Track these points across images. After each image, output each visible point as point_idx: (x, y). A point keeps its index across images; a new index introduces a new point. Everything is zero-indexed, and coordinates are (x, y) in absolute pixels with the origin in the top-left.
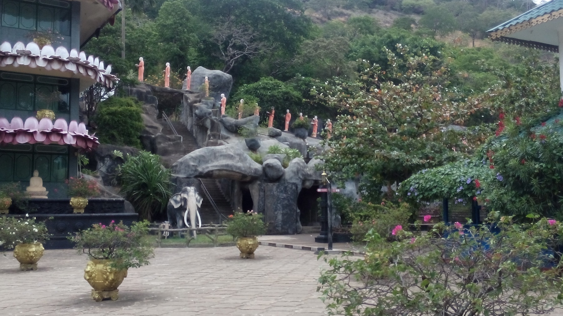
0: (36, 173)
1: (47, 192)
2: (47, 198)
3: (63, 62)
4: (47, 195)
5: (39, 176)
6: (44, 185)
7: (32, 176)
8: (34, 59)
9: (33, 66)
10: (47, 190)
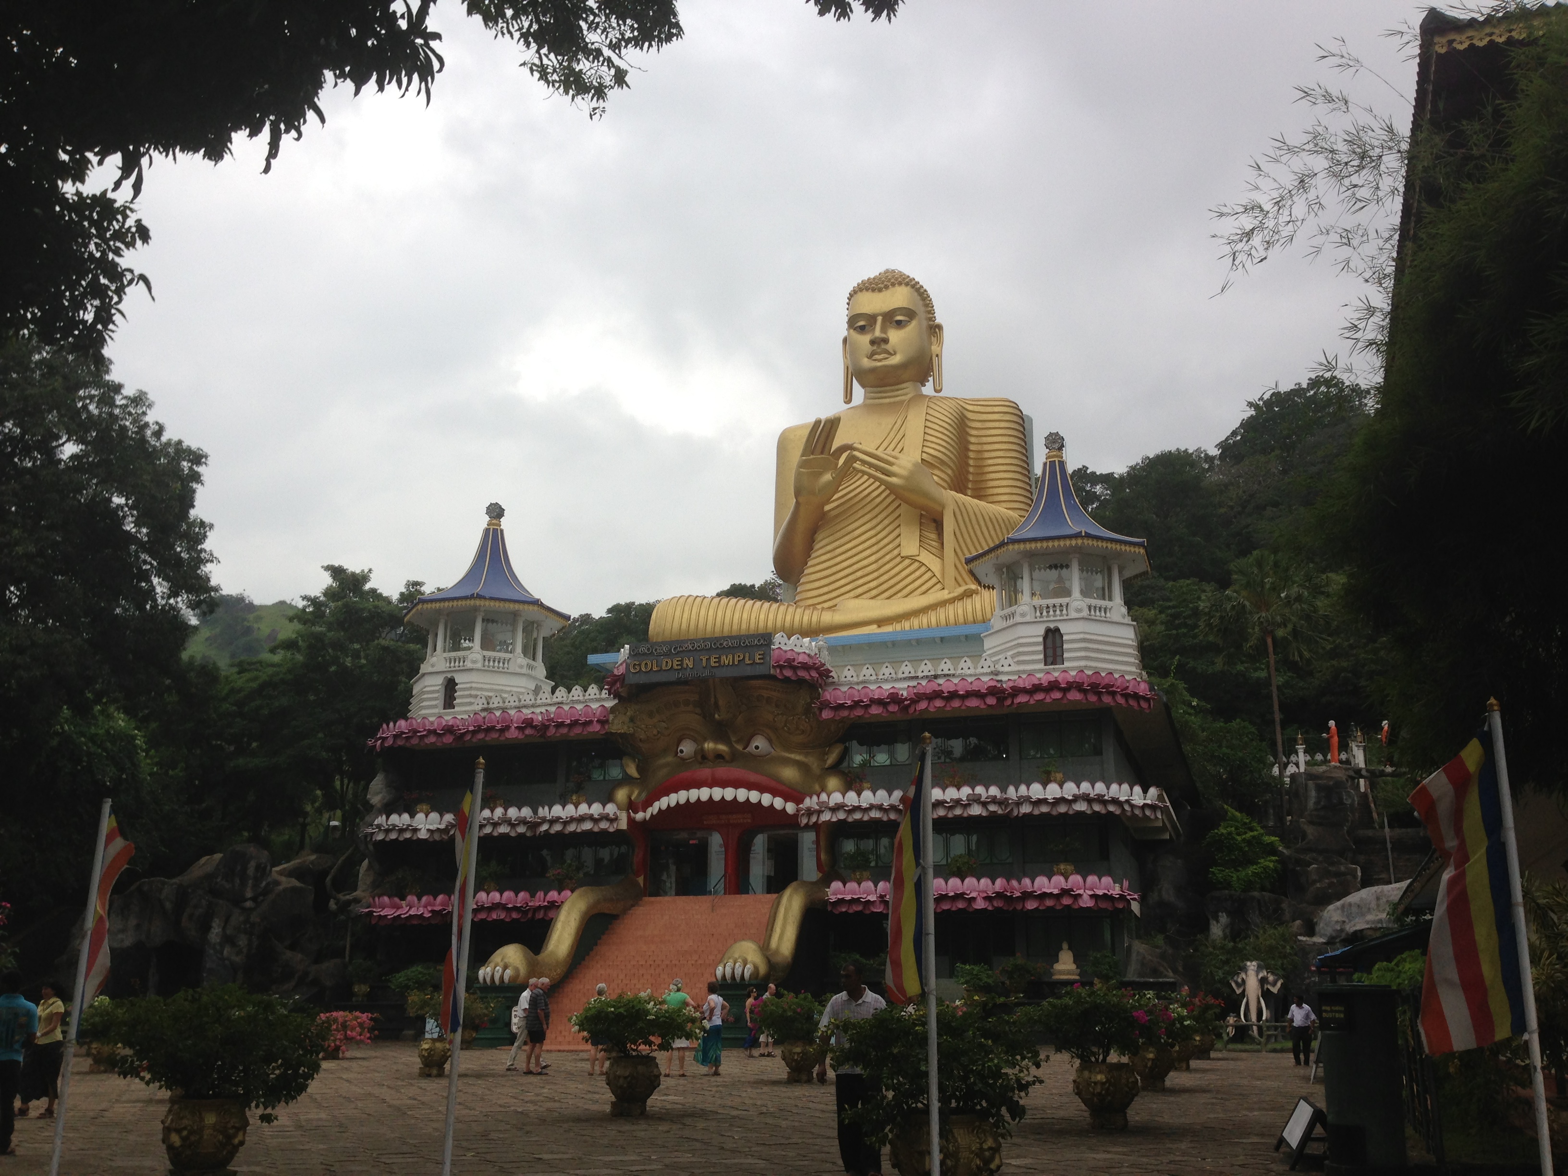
0: (1065, 946)
1: (1079, 970)
2: (1077, 977)
3: (1070, 802)
4: (1079, 975)
5: (1070, 948)
6: (1075, 962)
7: (1061, 949)
8: (1037, 803)
9: (1036, 813)
10: (1077, 968)
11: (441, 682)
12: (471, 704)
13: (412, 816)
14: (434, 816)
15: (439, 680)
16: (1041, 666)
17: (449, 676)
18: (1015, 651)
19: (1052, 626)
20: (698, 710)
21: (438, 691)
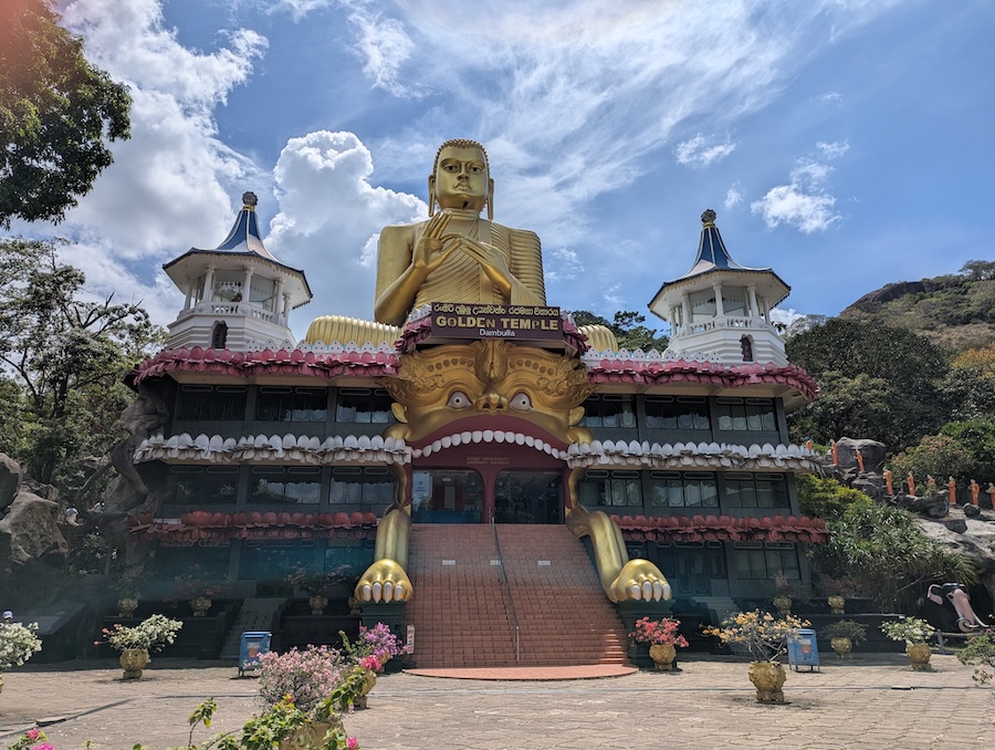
3: (798, 460)
8: (773, 459)
9: (773, 466)
11: (211, 325)
12: (241, 346)
13: (194, 439)
14: (217, 439)
15: (210, 323)
16: (741, 361)
17: (220, 320)
18: (723, 349)
19: (747, 334)
20: (472, 369)
21: (207, 333)
